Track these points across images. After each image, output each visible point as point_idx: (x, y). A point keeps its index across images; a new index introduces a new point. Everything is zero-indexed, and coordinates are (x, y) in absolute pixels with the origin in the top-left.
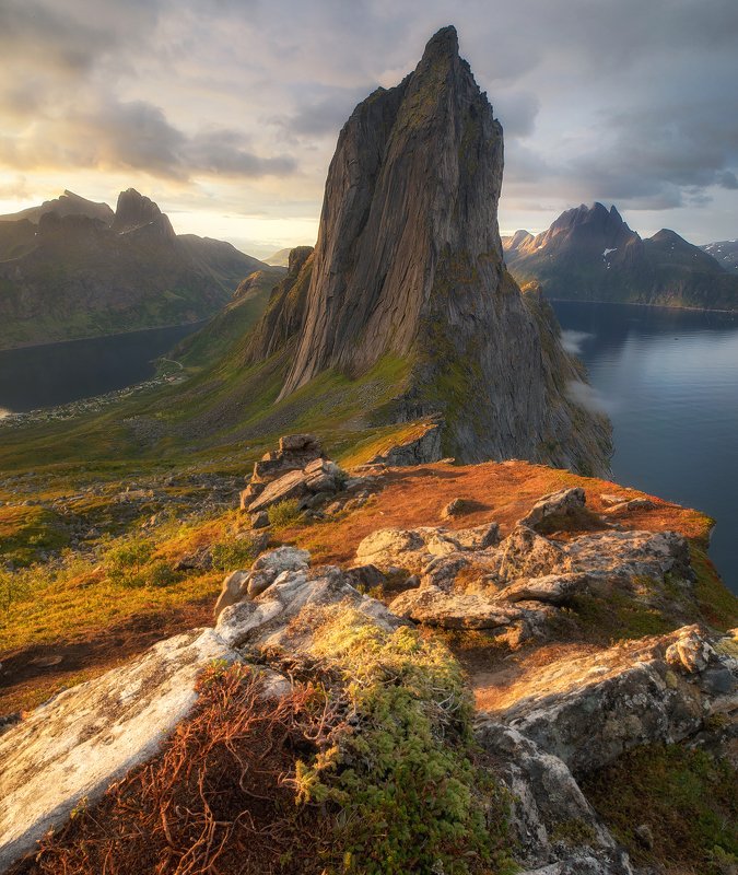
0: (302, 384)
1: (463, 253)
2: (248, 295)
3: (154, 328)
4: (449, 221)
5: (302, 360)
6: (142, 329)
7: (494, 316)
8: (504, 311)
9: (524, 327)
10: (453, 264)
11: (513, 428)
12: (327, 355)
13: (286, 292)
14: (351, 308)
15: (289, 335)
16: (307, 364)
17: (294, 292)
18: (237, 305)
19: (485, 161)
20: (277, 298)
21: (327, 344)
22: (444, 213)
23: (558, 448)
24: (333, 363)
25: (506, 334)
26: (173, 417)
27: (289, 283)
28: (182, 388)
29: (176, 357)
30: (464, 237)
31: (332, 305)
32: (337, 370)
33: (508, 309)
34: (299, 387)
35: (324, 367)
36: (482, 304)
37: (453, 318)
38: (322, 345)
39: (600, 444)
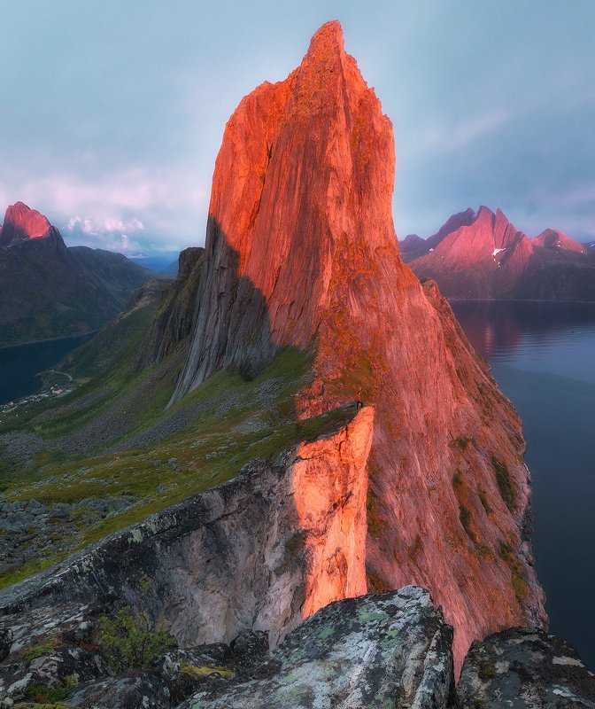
0: (194, 387)
1: (360, 244)
2: (142, 304)
3: (44, 340)
4: (344, 209)
5: (192, 362)
6: (30, 342)
7: (396, 309)
8: (406, 306)
9: (427, 322)
10: (351, 254)
11: (423, 426)
12: (220, 355)
13: (177, 293)
14: (244, 303)
15: (180, 338)
16: (199, 366)
17: (185, 293)
18: (130, 313)
19: (377, 153)
20: (167, 301)
21: (219, 345)
22: (339, 202)
23: (470, 445)
24: (226, 362)
25: (409, 328)
26: (53, 430)
27: (179, 285)
28: (67, 400)
29: (66, 368)
30: (360, 228)
31: (223, 301)
32: (231, 369)
33: (410, 304)
34: (191, 390)
35: (217, 368)
36: (384, 298)
37: (355, 311)
38: (214, 344)
39: (511, 439)
